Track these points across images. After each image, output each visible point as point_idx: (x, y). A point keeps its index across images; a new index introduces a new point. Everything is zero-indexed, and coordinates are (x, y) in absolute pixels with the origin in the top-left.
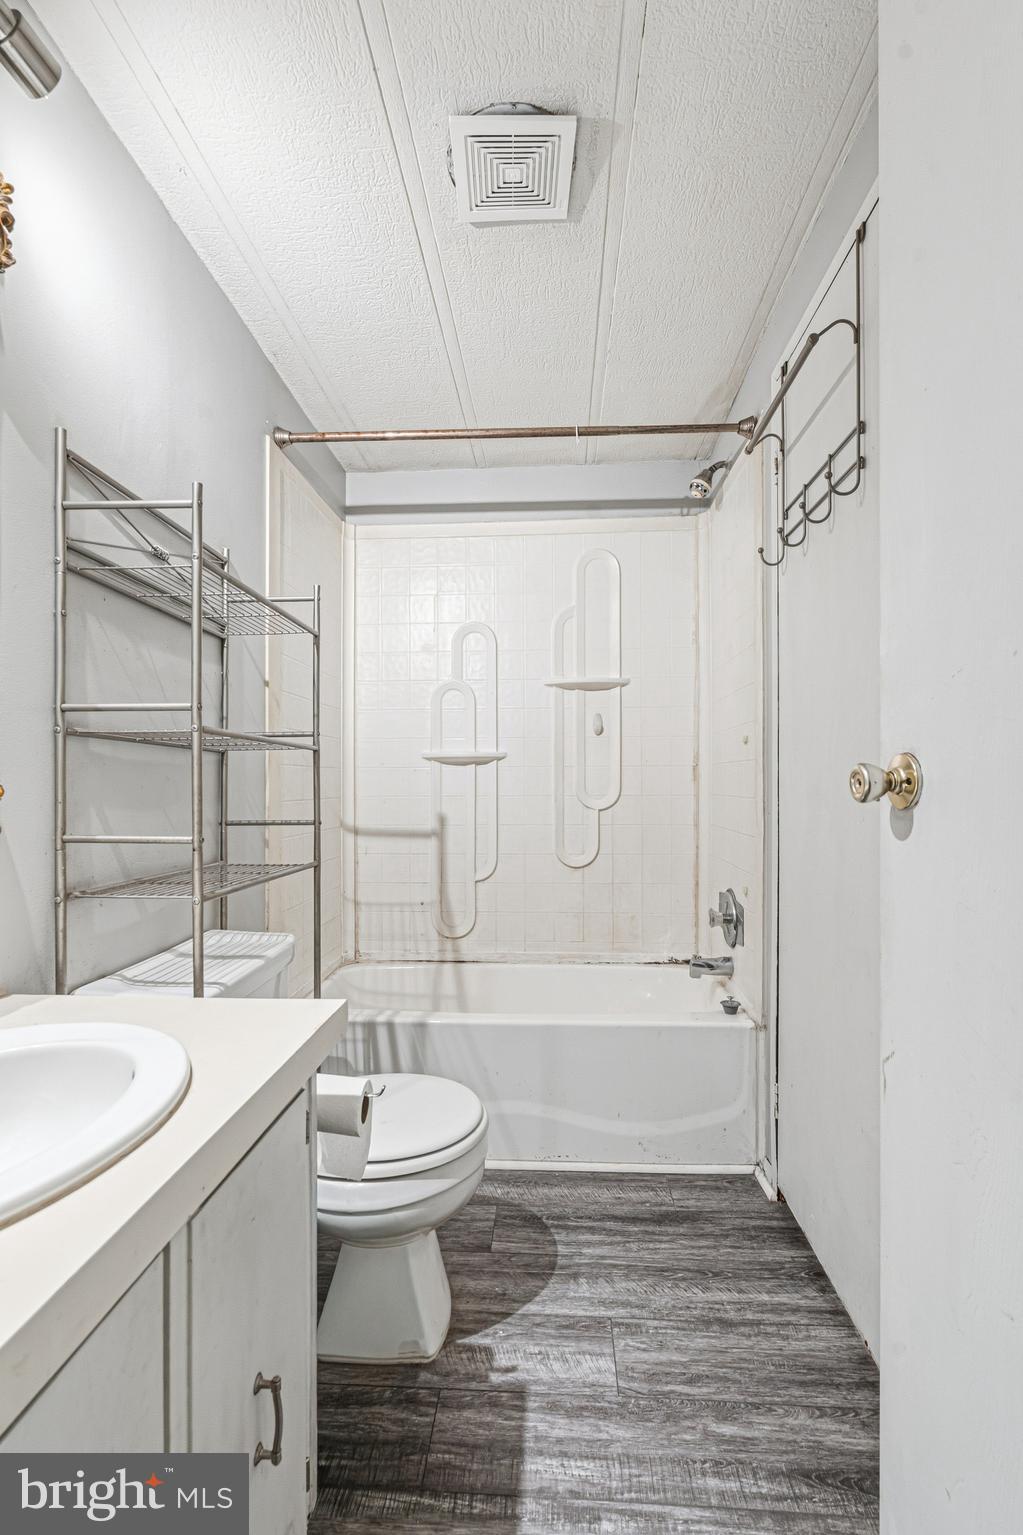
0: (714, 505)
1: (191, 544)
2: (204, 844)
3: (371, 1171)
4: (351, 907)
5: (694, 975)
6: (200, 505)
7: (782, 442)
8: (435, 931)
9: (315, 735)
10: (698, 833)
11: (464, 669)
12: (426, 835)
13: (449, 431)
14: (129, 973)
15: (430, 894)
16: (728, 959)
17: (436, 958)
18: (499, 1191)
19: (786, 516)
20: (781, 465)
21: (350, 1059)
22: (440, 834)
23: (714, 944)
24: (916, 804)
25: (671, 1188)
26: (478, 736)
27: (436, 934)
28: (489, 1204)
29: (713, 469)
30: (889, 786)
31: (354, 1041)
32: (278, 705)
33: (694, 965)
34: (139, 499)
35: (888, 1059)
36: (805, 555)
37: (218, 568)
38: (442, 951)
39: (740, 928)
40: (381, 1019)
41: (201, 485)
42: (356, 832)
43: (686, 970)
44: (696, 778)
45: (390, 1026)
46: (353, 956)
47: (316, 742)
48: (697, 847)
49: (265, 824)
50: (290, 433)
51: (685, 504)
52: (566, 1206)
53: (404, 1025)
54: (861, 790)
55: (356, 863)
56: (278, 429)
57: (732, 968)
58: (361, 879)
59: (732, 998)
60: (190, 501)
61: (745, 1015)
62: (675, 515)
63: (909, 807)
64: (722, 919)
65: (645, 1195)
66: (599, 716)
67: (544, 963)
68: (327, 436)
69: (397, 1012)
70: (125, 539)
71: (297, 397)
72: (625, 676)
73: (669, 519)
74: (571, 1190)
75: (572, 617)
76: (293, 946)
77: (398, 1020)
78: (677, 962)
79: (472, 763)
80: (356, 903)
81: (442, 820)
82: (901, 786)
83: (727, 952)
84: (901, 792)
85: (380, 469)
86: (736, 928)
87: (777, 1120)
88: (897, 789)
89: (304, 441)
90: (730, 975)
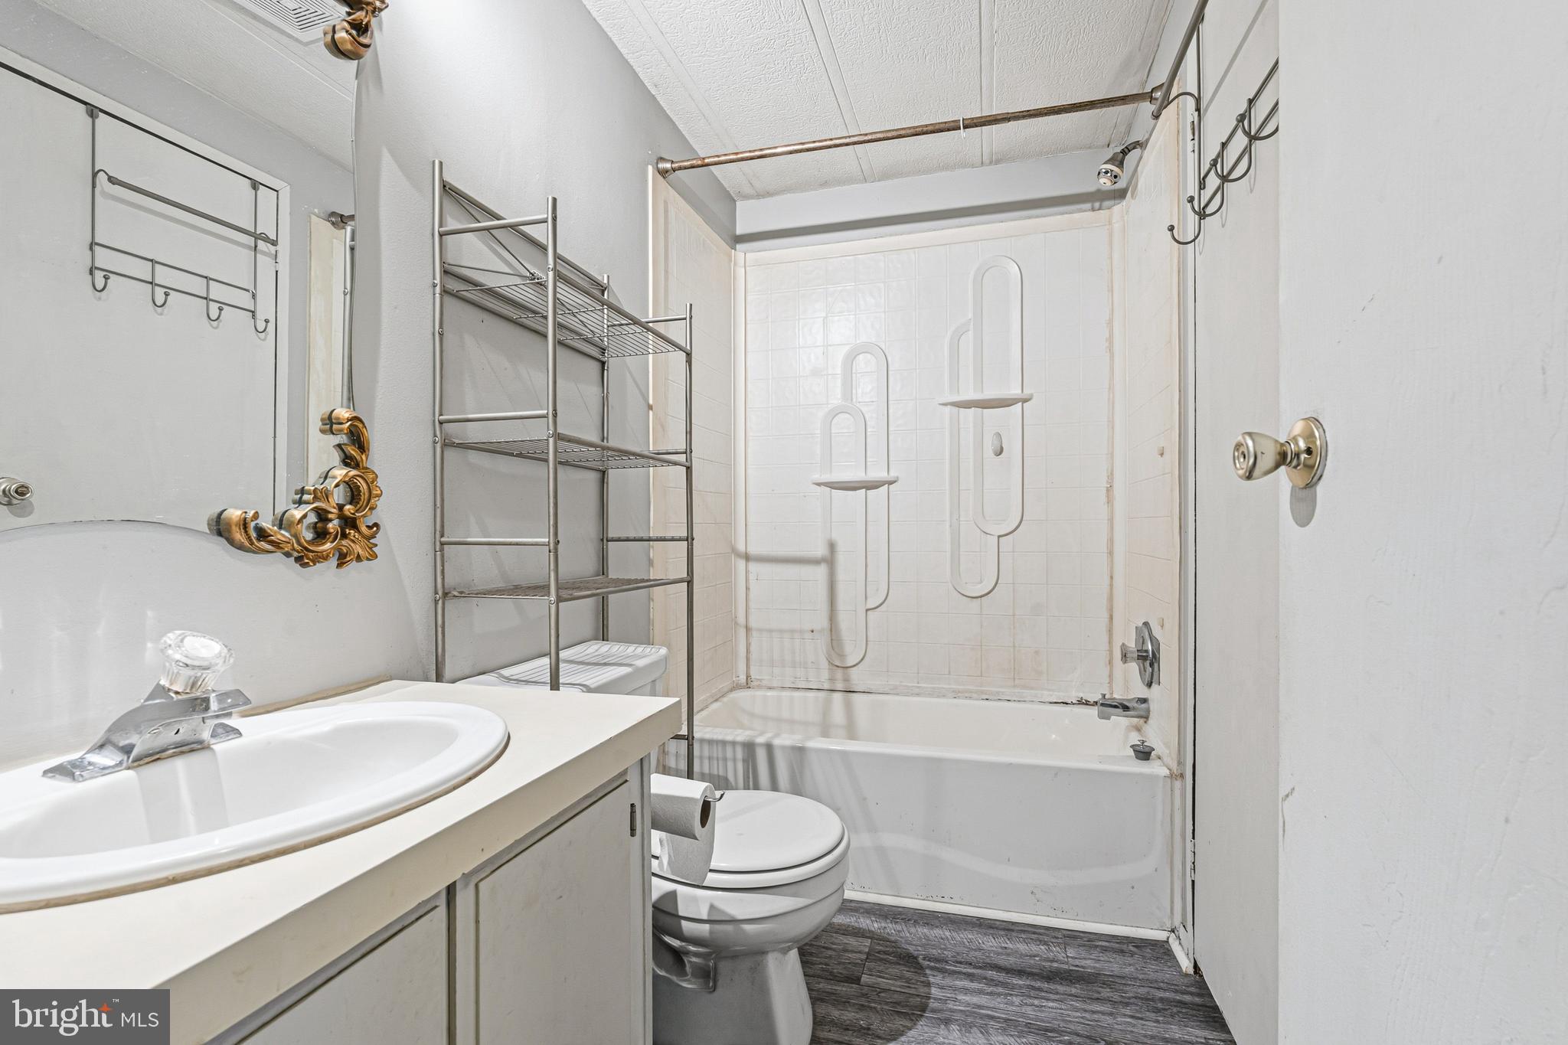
0: (1129, 194)
1: (546, 255)
2: (559, 546)
3: (712, 879)
4: (742, 632)
5: (1102, 716)
6: (554, 219)
7: (1198, 101)
8: (825, 659)
9: (688, 452)
10: (1112, 561)
11: (854, 391)
12: (816, 562)
13: (826, 140)
14: (506, 672)
15: (821, 622)
16: (1144, 701)
17: (826, 686)
18: (876, 925)
19: (1202, 185)
20: (1197, 129)
21: (731, 777)
22: (830, 560)
23: (1129, 682)
24: (1319, 479)
25: (1066, 944)
26: (868, 460)
27: (826, 663)
28: (863, 936)
29: (1125, 152)
30: (1282, 459)
31: (735, 760)
32: (663, 427)
33: (1102, 705)
34: (505, 219)
35: (1287, 796)
36: (1223, 226)
37: (597, 293)
38: (832, 680)
39: (1156, 665)
40: (761, 740)
41: (555, 200)
42: (747, 558)
43: (1094, 711)
44: (1110, 500)
45: (769, 747)
46: (745, 681)
47: (689, 459)
48: (1112, 577)
49: (649, 540)
50: (672, 162)
51: (1098, 199)
52: (945, 949)
53: (783, 748)
54: (1244, 466)
55: (747, 589)
56: (662, 159)
57: (1148, 711)
58: (752, 605)
59: (1143, 742)
60: (546, 216)
61: (1158, 762)
62: (1085, 211)
63: (1310, 485)
64: (1135, 655)
65: (1034, 948)
66: (999, 435)
67: (938, 697)
68: (707, 161)
69: (777, 735)
70: (503, 265)
71: (681, 127)
72: (1027, 391)
73: (1082, 216)
74: (955, 934)
75: (969, 330)
76: (666, 658)
77: (777, 742)
78: (1087, 703)
79: (863, 488)
80: (748, 629)
81: (832, 546)
82: (1298, 458)
83: (1141, 691)
84: (1298, 465)
85: (769, 194)
86: (1151, 665)
87: (1193, 882)
88: (1295, 463)
89: (686, 168)
90: (1146, 717)
